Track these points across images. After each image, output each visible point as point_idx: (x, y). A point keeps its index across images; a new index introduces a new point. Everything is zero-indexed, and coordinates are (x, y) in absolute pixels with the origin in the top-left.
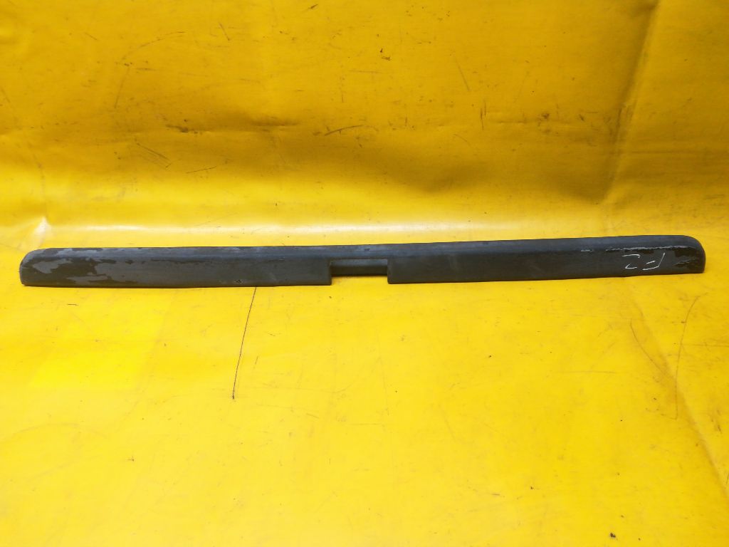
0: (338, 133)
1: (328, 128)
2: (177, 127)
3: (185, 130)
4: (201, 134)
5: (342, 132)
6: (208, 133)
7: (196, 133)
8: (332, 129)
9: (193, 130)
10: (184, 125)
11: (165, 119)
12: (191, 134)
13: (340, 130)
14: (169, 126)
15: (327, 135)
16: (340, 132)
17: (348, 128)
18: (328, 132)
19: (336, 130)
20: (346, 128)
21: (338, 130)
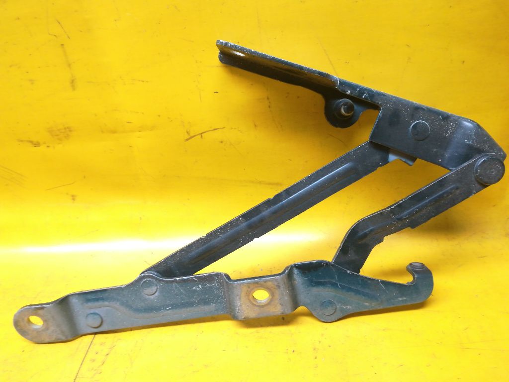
0: (200, 136)
1: (187, 132)
2: (28, 141)
3: (37, 145)
4: (54, 147)
5: (203, 135)
7: (48, 147)
8: (192, 134)
9: (45, 143)
10: (35, 139)
12: (43, 148)
13: (201, 134)
14: (20, 141)
15: (187, 140)
16: (202, 136)
17: (210, 131)
18: (189, 137)
19: (197, 134)
20: (208, 131)
21: (200, 134)
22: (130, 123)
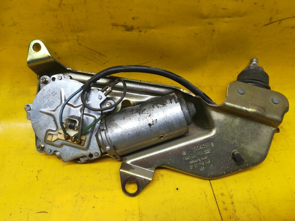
1: (271, 19)
2: (122, 26)
3: (130, 29)
4: (145, 32)
6: (153, 30)
7: (140, 31)
9: (138, 28)
10: (130, 23)
11: (111, 18)
12: (135, 34)
13: (281, 20)
14: (114, 25)
15: (266, 25)
16: (280, 22)
17: (290, 18)
18: (269, 22)
19: (277, 20)
20: (288, 18)
21: (279, 20)
22: (226, 9)
